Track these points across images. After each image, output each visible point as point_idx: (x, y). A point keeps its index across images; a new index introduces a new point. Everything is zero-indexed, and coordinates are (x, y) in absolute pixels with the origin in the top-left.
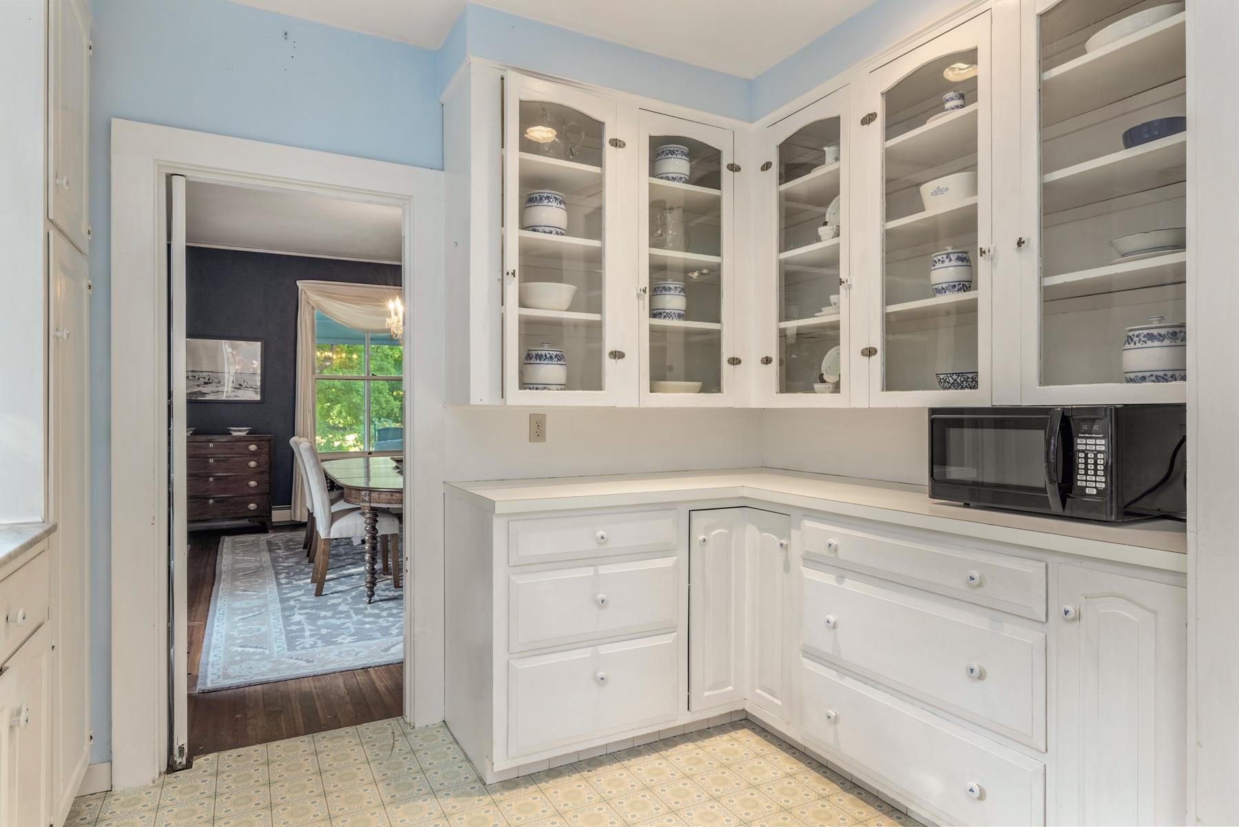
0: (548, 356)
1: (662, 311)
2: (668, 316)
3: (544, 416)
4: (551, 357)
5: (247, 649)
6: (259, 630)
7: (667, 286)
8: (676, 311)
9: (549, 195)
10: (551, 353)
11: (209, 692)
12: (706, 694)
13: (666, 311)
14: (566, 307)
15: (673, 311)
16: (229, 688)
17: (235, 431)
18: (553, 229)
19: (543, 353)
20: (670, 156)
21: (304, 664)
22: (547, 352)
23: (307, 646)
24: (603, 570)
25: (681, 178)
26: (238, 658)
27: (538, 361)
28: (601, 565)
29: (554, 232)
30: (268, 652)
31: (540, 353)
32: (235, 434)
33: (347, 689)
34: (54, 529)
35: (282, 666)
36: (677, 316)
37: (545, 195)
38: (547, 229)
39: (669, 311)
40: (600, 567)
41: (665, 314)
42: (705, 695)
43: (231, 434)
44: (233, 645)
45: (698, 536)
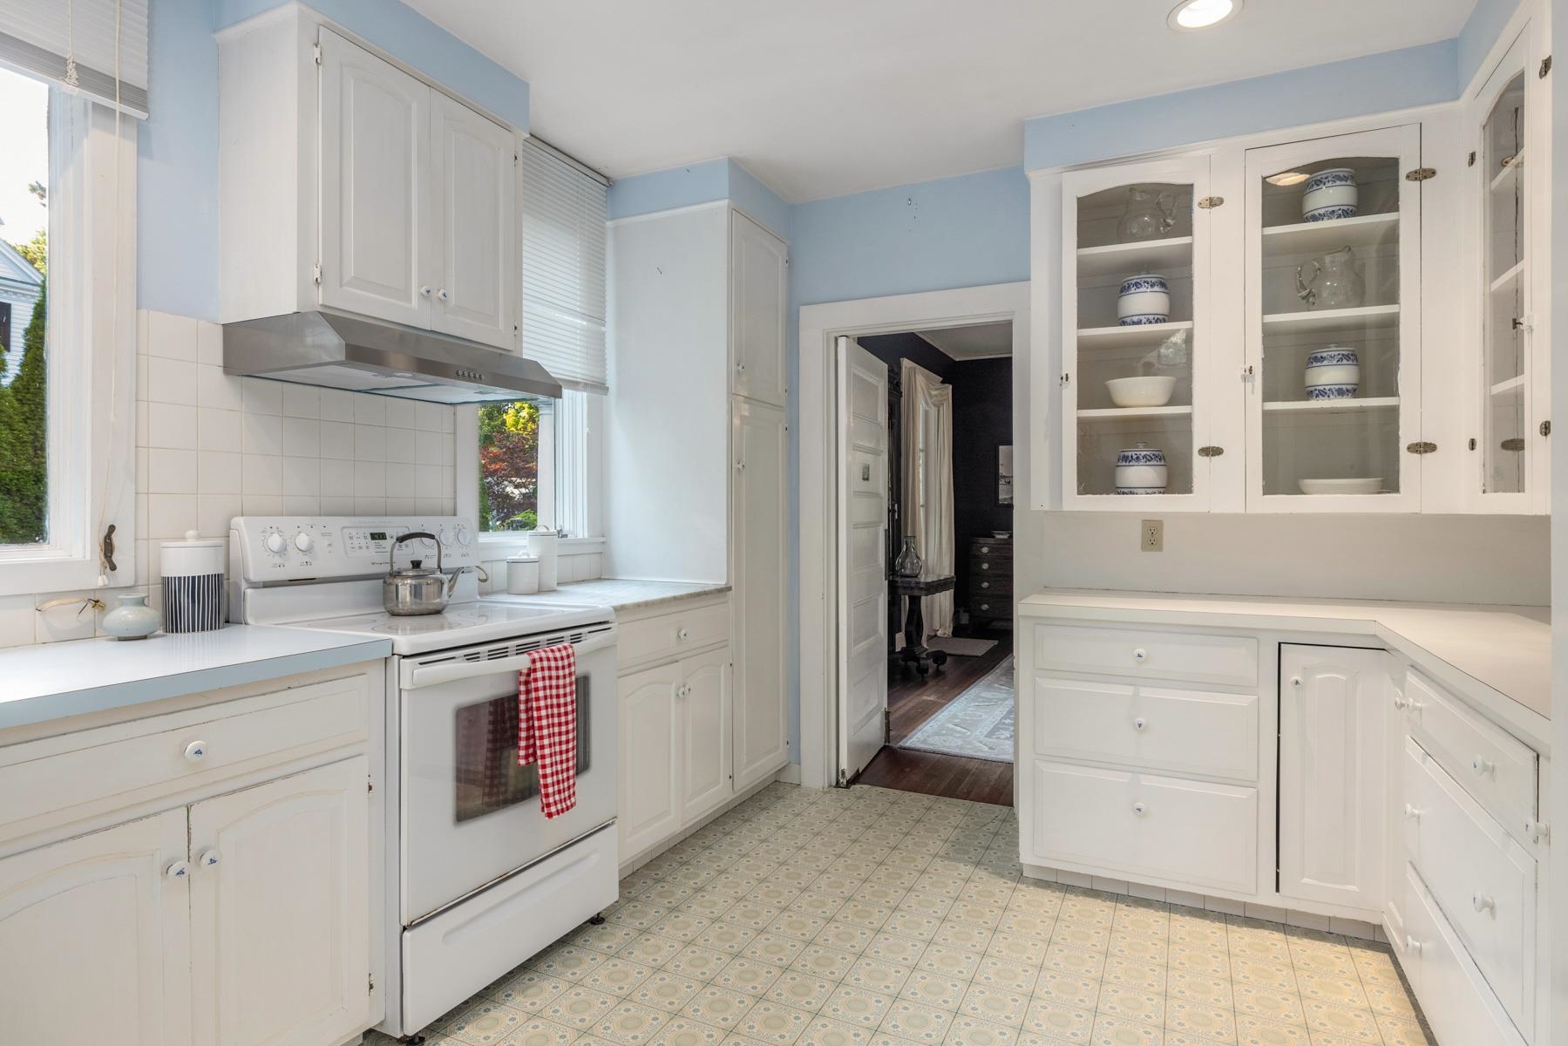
0: (1135, 457)
1: (1313, 389)
2: (1323, 393)
3: (1160, 523)
4: (1138, 458)
5: (956, 728)
6: (981, 716)
7: (1319, 355)
8: (1332, 387)
9: (1139, 281)
10: (1138, 453)
11: (904, 749)
12: (1306, 880)
13: (1317, 388)
14: (1164, 400)
15: (1327, 387)
16: (918, 750)
17: (999, 534)
18: (1142, 318)
19: (1130, 454)
20: (1315, 187)
21: (986, 749)
22: (1133, 453)
23: (1002, 737)
24: (1145, 692)
25: (1333, 211)
26: (944, 732)
27: (1124, 463)
28: (1145, 686)
29: (1144, 320)
30: (969, 733)
31: (1126, 454)
32: (998, 537)
33: (999, 777)
34: (729, 589)
35: (968, 747)
36: (1336, 393)
37: (1134, 282)
38: (1135, 319)
39: (1321, 388)
40: (1142, 689)
41: (1317, 392)
42: (1302, 881)
43: (994, 537)
44: (950, 722)
45: (1289, 677)
